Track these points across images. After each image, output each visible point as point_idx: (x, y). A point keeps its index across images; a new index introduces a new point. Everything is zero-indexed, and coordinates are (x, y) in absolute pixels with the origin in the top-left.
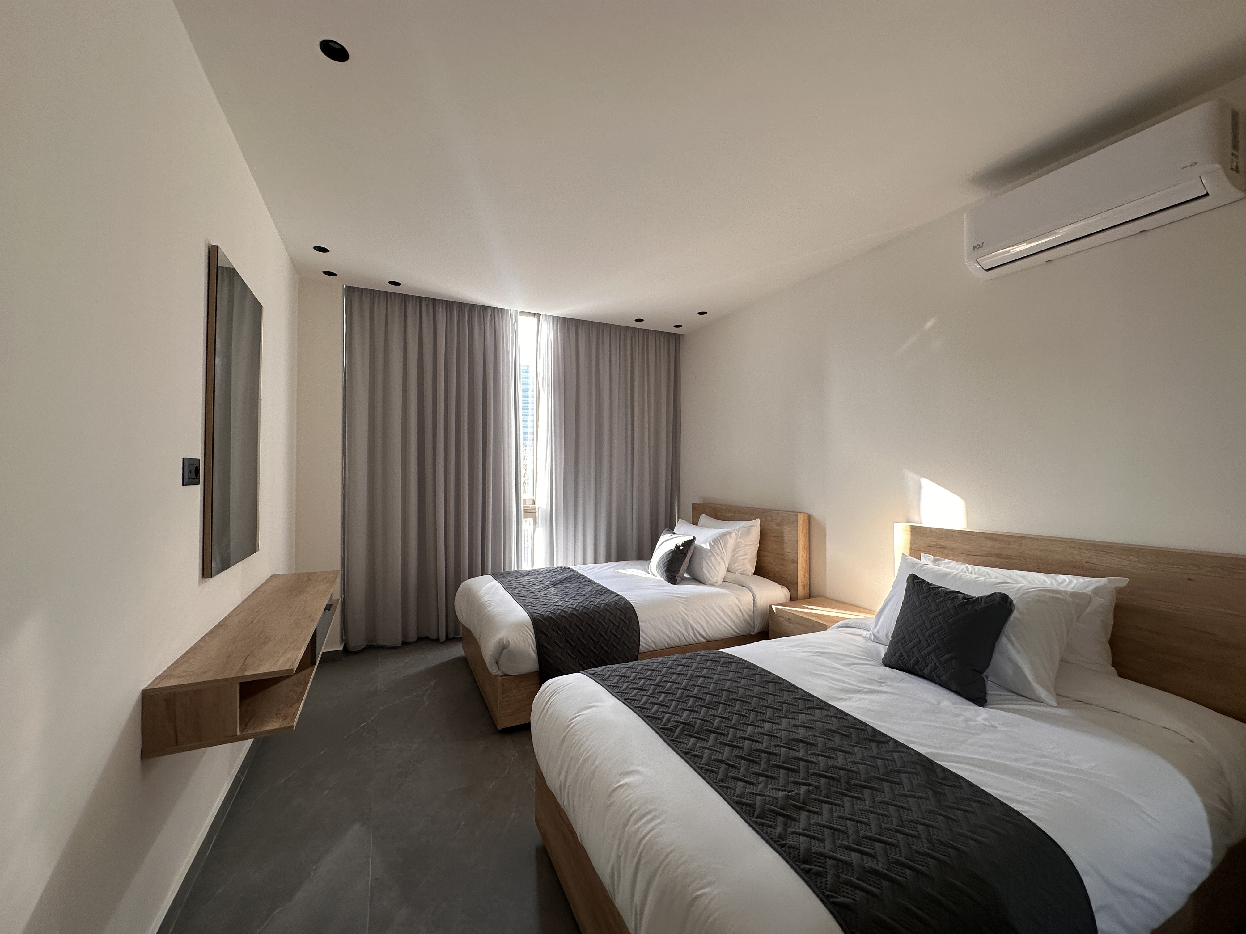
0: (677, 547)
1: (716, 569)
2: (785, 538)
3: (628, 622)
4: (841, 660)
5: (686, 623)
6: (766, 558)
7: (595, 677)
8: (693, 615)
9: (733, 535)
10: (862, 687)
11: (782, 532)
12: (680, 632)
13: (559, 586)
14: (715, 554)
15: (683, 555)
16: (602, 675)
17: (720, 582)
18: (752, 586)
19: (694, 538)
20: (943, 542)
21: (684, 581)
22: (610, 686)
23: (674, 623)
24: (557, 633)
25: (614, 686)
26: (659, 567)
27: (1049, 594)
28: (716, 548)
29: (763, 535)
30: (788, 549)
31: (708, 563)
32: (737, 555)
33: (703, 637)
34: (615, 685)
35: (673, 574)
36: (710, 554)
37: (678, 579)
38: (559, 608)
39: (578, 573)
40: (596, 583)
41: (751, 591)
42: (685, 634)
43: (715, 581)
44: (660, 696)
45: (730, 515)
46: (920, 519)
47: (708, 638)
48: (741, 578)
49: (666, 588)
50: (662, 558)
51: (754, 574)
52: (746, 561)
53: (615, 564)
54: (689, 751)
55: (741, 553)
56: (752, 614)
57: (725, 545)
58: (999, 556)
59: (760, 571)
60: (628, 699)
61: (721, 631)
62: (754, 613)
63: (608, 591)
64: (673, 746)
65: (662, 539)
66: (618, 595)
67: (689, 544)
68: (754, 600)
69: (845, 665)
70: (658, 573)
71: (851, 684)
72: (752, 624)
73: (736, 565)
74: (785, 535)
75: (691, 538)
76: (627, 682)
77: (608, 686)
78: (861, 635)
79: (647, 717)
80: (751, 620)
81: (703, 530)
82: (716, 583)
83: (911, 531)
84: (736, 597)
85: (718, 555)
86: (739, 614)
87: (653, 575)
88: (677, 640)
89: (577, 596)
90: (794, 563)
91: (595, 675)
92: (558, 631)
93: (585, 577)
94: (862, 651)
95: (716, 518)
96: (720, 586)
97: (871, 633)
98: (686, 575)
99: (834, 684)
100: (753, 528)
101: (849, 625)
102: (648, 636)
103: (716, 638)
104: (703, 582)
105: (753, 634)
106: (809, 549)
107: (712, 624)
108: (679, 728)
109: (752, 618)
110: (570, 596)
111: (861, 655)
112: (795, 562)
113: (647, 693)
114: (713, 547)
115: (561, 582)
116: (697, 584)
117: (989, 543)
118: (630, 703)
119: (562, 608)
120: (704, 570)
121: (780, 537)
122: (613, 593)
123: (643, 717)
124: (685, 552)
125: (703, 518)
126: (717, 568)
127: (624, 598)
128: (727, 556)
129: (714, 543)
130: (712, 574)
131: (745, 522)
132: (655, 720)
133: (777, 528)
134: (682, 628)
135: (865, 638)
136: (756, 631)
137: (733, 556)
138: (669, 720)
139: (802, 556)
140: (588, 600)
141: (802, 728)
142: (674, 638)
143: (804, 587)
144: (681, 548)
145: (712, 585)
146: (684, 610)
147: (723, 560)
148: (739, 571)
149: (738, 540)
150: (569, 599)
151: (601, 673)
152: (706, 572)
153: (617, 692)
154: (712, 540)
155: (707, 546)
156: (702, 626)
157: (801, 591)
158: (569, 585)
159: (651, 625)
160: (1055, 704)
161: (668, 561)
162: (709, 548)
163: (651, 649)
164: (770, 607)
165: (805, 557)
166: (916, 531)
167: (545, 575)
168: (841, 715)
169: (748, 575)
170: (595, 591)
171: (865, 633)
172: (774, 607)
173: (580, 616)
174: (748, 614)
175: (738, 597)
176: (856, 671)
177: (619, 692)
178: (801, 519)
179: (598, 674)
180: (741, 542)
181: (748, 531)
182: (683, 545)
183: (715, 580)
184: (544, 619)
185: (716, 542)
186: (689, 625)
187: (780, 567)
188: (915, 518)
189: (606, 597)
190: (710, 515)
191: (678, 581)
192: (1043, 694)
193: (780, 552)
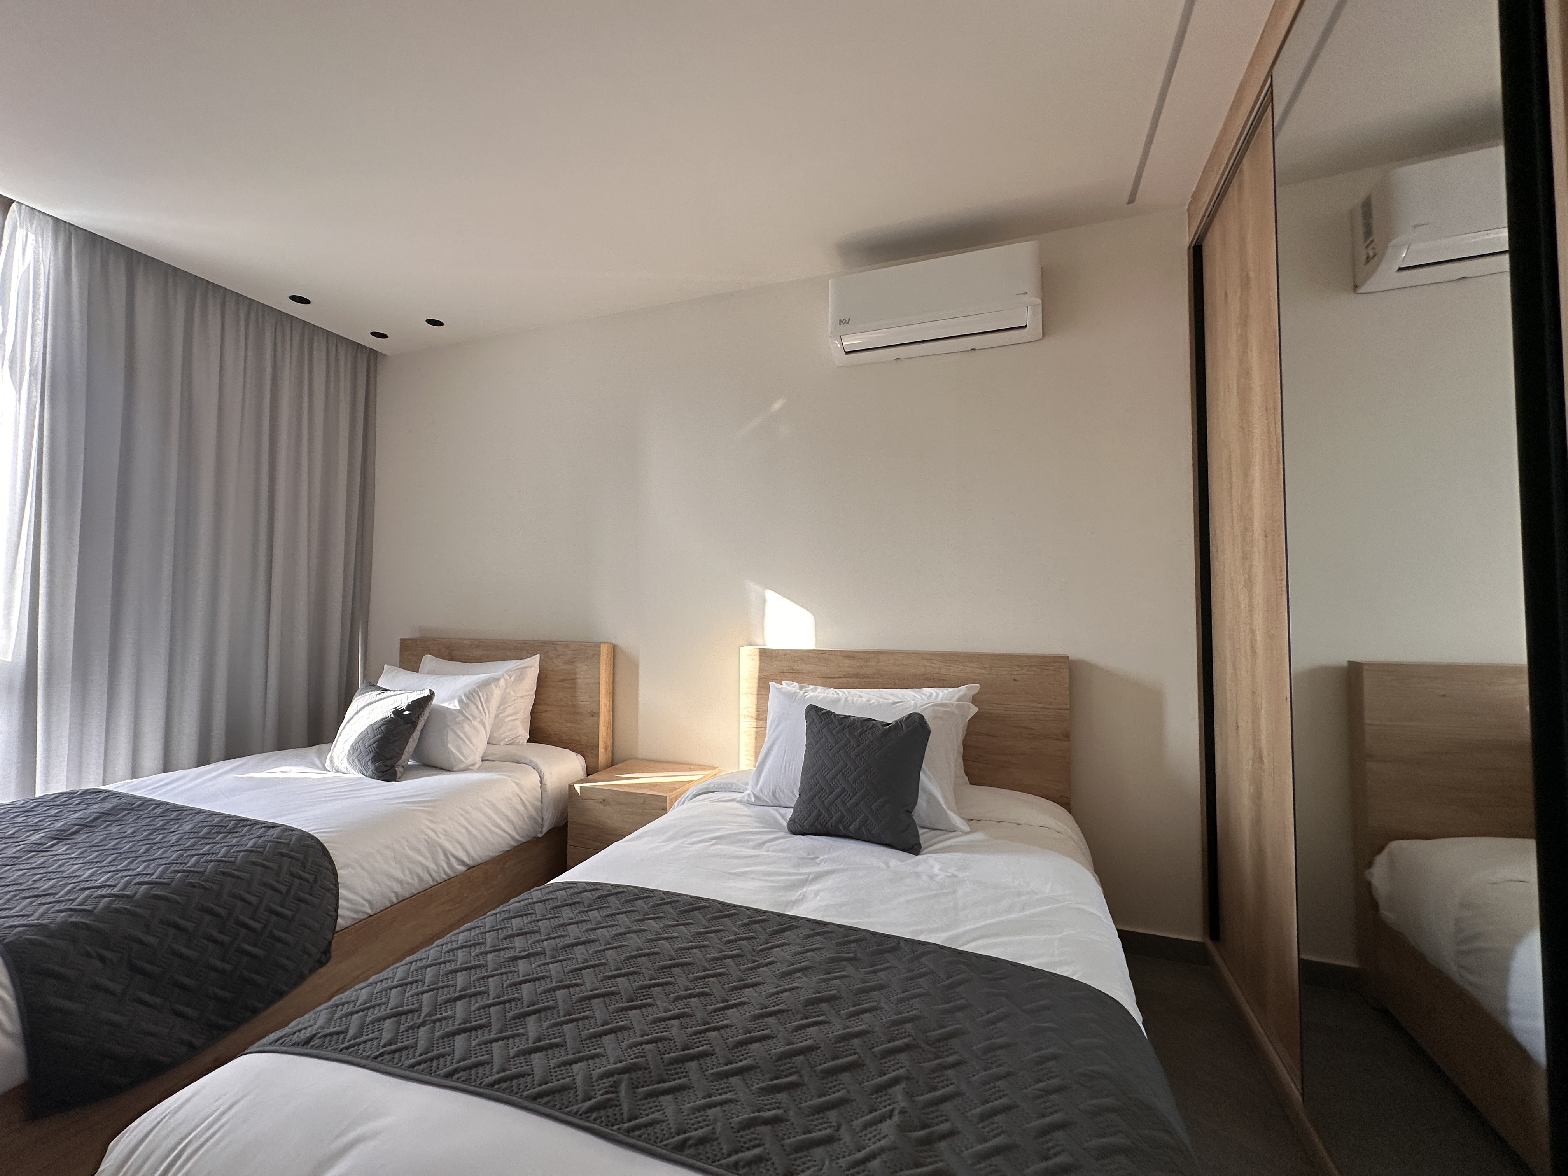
0: (398, 712)
1: (472, 743)
2: (579, 681)
3: (311, 878)
4: (749, 841)
5: (432, 845)
6: (544, 715)
7: (320, 1047)
8: (447, 828)
9: (502, 682)
10: (805, 874)
11: (575, 674)
12: (423, 866)
13: (80, 838)
14: (470, 717)
15: (410, 725)
16: (338, 1033)
17: (479, 763)
18: (536, 760)
19: (432, 695)
20: (796, 667)
21: (409, 772)
22: (381, 1055)
23: (410, 853)
24: (102, 959)
25: (394, 1052)
26: (356, 754)
27: (942, 709)
28: (472, 706)
29: (541, 681)
30: (583, 698)
31: (458, 736)
32: (504, 714)
33: (463, 863)
34: (393, 1047)
35: (389, 763)
36: (461, 718)
37: (399, 770)
38: (104, 892)
39: (134, 797)
40: (199, 812)
41: (536, 768)
42: (432, 866)
43: (472, 762)
44: (524, 1026)
45: (478, 653)
46: (764, 641)
47: (470, 863)
48: (512, 749)
49: (375, 791)
50: (363, 737)
51: (528, 741)
52: (518, 723)
53: (234, 765)
54: (682, 1136)
55: (509, 711)
56: (540, 804)
57: (487, 700)
58: (857, 675)
59: (537, 735)
60: (456, 1071)
61: (493, 844)
62: (542, 802)
63: (242, 822)
64: (640, 1143)
65: (357, 702)
66: (274, 826)
67: (420, 705)
68: (541, 782)
69: (754, 848)
70: (352, 764)
71: (789, 874)
72: (540, 820)
73: (501, 731)
74: (578, 677)
75: (427, 693)
76: (423, 1024)
77: (376, 1058)
78: (733, 800)
79: (535, 1098)
80: (538, 814)
81: (441, 679)
82: (473, 765)
83: (760, 656)
84: (514, 782)
85: (475, 718)
86: (520, 808)
87: (337, 771)
88: (416, 882)
89: (152, 852)
90: (593, 716)
91: (317, 1042)
92: (106, 954)
93: (161, 804)
94: (756, 822)
95: (452, 659)
96: (480, 770)
97: (749, 795)
98: (411, 763)
99: (771, 881)
100: (528, 670)
101: (709, 790)
102: (356, 893)
103: (485, 859)
104: (447, 766)
105: (540, 836)
106: (613, 694)
107: (479, 836)
108: (623, 1086)
109: (540, 810)
110: (129, 855)
111: (757, 827)
112: (595, 714)
113: (490, 1031)
114: (467, 705)
115: (85, 826)
116: (436, 772)
117: (847, 662)
118: (467, 1081)
119: (115, 891)
120: (449, 746)
121: (570, 681)
122: (256, 823)
123: (526, 1103)
124: (414, 719)
125: (428, 661)
126: (473, 740)
127: (293, 829)
128: (489, 721)
129: (469, 699)
130: (466, 752)
131: (515, 662)
132: (557, 1096)
133: (566, 667)
134: (425, 857)
135: (740, 802)
136: (545, 830)
137: (497, 716)
138: (588, 1079)
139: (605, 705)
140: (193, 852)
141: (799, 975)
142: (410, 881)
143: (606, 749)
144: (406, 713)
145: (466, 769)
146: (429, 824)
147: (484, 725)
148: (506, 740)
149: (508, 690)
150: (130, 863)
151: (332, 1030)
152: (455, 751)
153: (412, 1066)
154: (465, 695)
155: (455, 705)
156: (460, 844)
157: (603, 756)
158: (114, 829)
159: (363, 868)
160: (968, 829)
161: (378, 741)
162: (458, 708)
163: (362, 916)
164: (571, 787)
165: (608, 705)
166: (765, 655)
167: (19, 820)
168: (819, 929)
169: (522, 745)
170: (205, 830)
171: (738, 796)
172: (577, 787)
173: (177, 898)
174: (533, 805)
175: (518, 781)
176: (775, 851)
177: (419, 1063)
178: (604, 651)
179: (326, 1036)
180: (509, 693)
181: (521, 677)
182: (409, 707)
183: (471, 760)
184: (51, 935)
185: (471, 696)
186: (439, 850)
187: (569, 725)
188: (758, 641)
189: (244, 836)
190: (439, 655)
191: (399, 774)
192: (957, 820)
193: (570, 703)
